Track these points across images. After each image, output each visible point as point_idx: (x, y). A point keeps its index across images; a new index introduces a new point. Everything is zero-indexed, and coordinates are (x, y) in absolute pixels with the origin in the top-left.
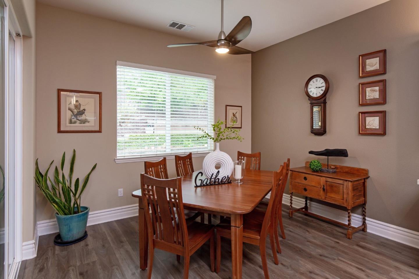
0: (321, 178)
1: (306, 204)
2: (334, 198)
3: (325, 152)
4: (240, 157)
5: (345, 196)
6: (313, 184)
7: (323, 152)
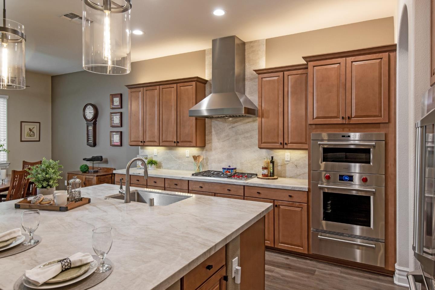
0: (84, 176)
3: (92, 158)
4: (25, 166)
7: (90, 159)
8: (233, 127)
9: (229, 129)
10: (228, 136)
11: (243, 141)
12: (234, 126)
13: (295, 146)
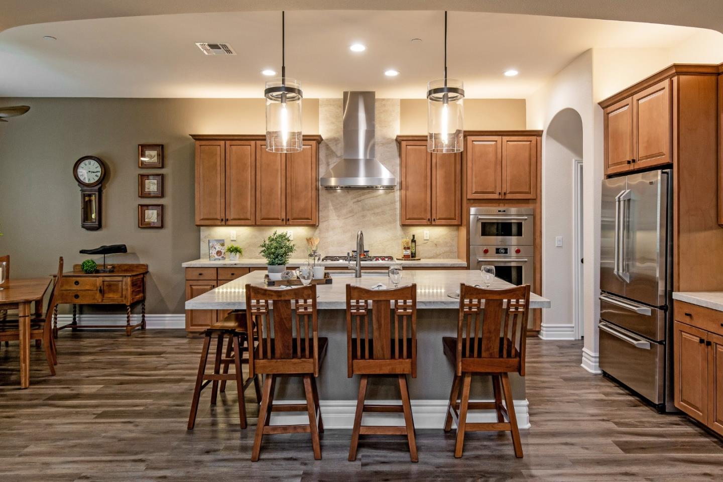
0: (98, 279)
1: (74, 319)
2: (112, 298)
3: (101, 249)
5: (124, 293)
6: (87, 287)
7: (99, 250)
8: (358, 201)
9: (354, 203)
10: (351, 212)
11: (372, 218)
12: (360, 200)
13: (443, 222)
